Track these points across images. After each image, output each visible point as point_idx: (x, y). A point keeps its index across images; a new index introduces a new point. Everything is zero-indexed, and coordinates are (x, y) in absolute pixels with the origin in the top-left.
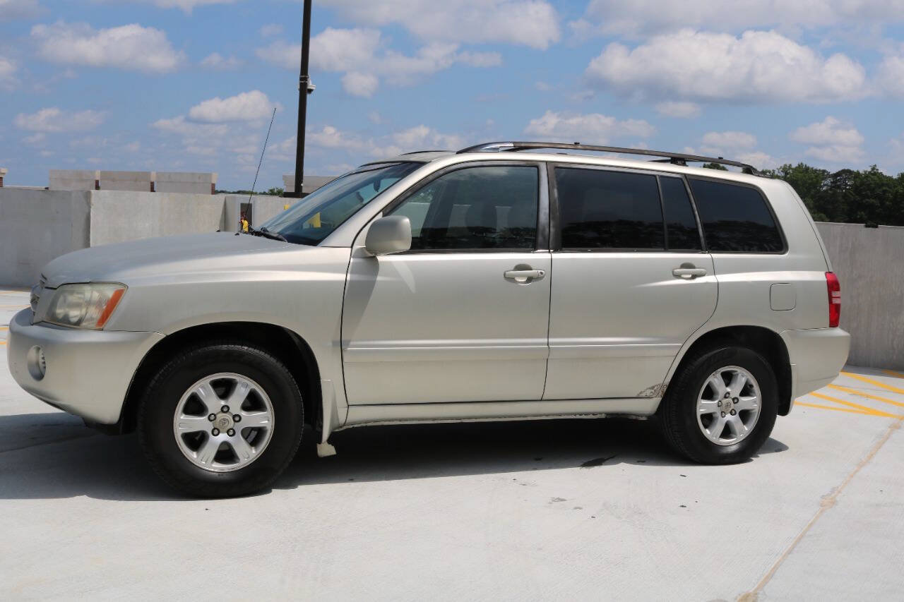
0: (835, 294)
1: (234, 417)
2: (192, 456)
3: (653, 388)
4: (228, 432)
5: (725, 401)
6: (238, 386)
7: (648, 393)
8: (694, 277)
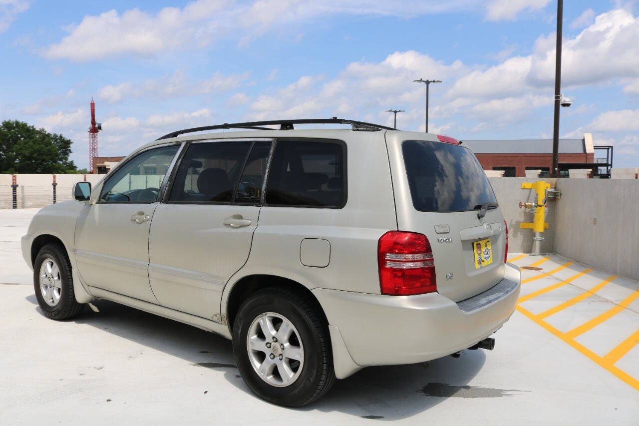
0: (389, 256)
3: (216, 315)
5: (273, 344)
7: (216, 319)
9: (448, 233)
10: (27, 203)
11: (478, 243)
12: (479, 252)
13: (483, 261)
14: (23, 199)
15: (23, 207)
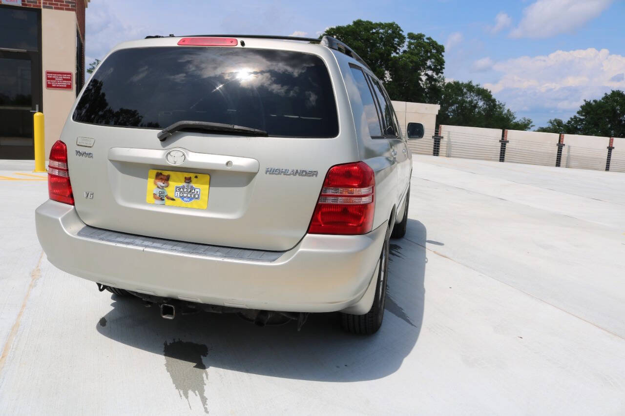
9: (90, 147)
10: (572, 163)
11: (160, 171)
12: (161, 184)
13: (173, 200)
14: (568, 158)
15: (567, 166)
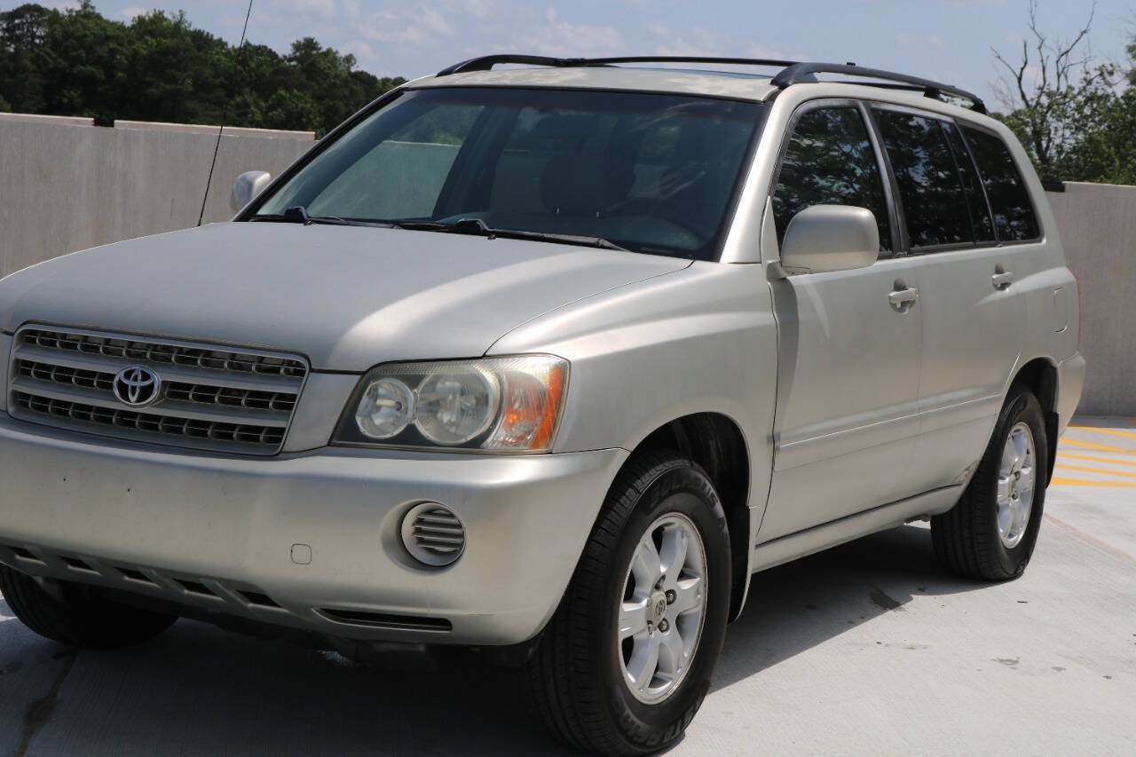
1: (667, 593)
2: (630, 678)
4: (660, 627)
6: (679, 534)
7: (962, 478)
8: (1004, 286)
